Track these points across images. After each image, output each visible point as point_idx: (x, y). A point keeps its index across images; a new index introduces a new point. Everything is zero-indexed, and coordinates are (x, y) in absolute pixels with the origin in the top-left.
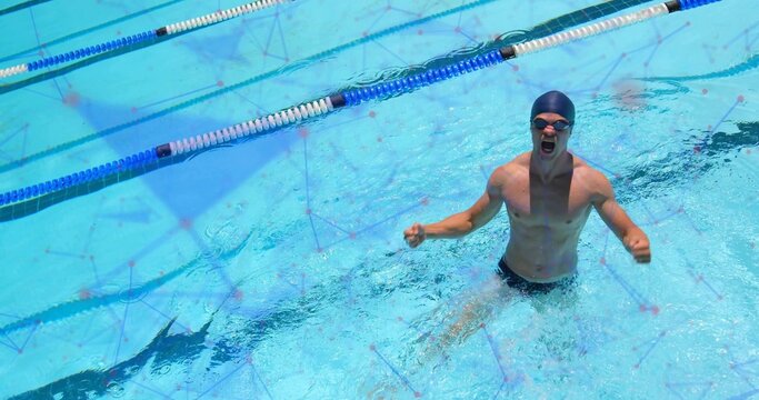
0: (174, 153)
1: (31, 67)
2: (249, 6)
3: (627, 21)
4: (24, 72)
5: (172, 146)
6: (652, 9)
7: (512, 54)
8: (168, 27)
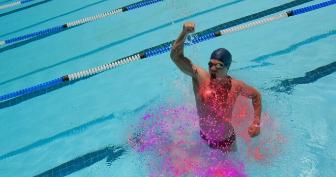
0: (70, 80)
1: (7, 42)
2: (103, 14)
3: (270, 20)
4: (4, 44)
5: (69, 76)
6: (281, 15)
7: (219, 35)
8: (67, 24)
